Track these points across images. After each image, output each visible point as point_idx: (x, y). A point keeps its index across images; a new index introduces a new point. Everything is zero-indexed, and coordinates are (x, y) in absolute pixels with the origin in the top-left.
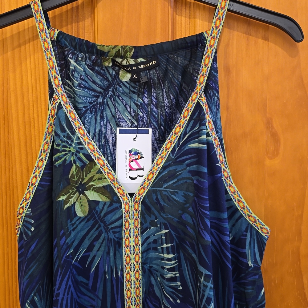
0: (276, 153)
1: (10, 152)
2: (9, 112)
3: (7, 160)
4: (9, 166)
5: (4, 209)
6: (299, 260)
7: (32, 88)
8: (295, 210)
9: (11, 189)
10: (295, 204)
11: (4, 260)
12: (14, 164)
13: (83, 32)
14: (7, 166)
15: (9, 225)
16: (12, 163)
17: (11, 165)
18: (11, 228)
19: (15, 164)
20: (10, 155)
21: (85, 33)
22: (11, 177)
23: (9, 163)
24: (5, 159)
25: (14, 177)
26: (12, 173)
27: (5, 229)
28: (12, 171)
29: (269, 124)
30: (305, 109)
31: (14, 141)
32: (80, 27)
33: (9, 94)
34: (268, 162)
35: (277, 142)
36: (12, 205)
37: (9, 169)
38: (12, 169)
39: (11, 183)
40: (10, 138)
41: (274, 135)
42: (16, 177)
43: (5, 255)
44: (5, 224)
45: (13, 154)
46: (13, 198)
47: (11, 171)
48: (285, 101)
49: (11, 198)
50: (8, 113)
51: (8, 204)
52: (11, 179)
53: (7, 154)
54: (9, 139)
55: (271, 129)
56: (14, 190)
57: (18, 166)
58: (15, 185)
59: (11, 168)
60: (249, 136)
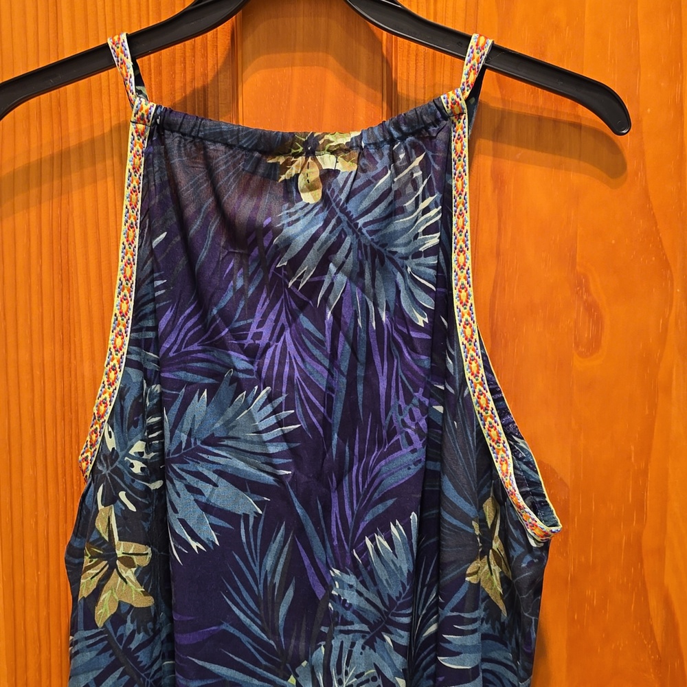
0: (594, 345)
1: (72, 334)
2: (70, 258)
3: (66, 352)
4: (70, 362)
5: (59, 448)
6: (641, 561)
7: (116, 211)
8: (633, 459)
9: (73, 408)
10: (632, 448)
11: (59, 546)
12: (78, 358)
13: (214, 102)
14: (66, 363)
15: (68, 479)
16: (75, 357)
17: (73, 361)
18: (72, 484)
19: (82, 361)
20: (72, 342)
21: (220, 105)
22: (73, 385)
23: (70, 358)
24: (63, 349)
25: (80, 385)
26: (76, 378)
27: (61, 487)
28: (76, 374)
29: (580, 285)
30: (654, 258)
31: (79, 315)
32: (209, 92)
33: (70, 222)
34: (578, 363)
35: (598, 322)
36: (74, 440)
37: (71, 368)
38: (76, 370)
39: (73, 396)
40: (71, 309)
41: (592, 309)
42: (84, 386)
43: (61, 538)
44: (60, 476)
45: (77, 339)
46: (77, 426)
47: (73, 373)
48: (613, 242)
49: (74, 426)
50: (68, 261)
51: (67, 438)
52: (73, 389)
53: (65, 340)
54: (69, 310)
55: (585, 297)
56: (79, 410)
57: (87, 364)
58: (80, 400)
59: (73, 366)
60: (540, 311)
